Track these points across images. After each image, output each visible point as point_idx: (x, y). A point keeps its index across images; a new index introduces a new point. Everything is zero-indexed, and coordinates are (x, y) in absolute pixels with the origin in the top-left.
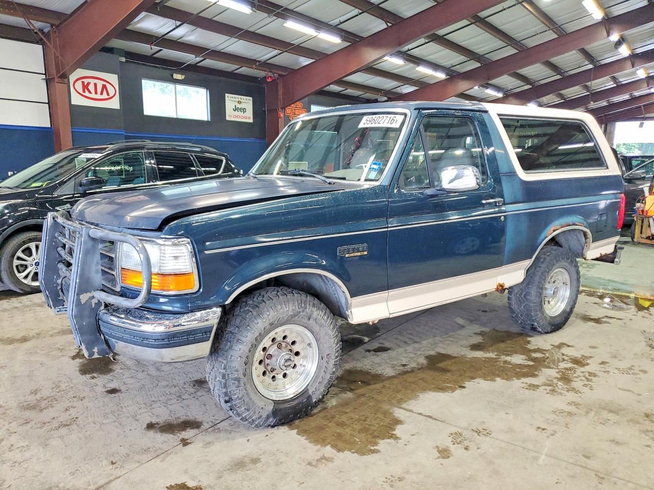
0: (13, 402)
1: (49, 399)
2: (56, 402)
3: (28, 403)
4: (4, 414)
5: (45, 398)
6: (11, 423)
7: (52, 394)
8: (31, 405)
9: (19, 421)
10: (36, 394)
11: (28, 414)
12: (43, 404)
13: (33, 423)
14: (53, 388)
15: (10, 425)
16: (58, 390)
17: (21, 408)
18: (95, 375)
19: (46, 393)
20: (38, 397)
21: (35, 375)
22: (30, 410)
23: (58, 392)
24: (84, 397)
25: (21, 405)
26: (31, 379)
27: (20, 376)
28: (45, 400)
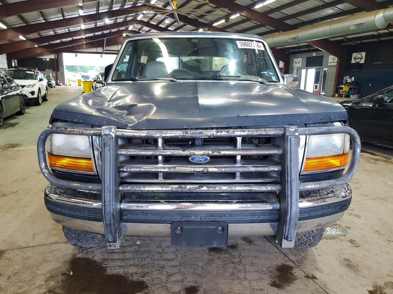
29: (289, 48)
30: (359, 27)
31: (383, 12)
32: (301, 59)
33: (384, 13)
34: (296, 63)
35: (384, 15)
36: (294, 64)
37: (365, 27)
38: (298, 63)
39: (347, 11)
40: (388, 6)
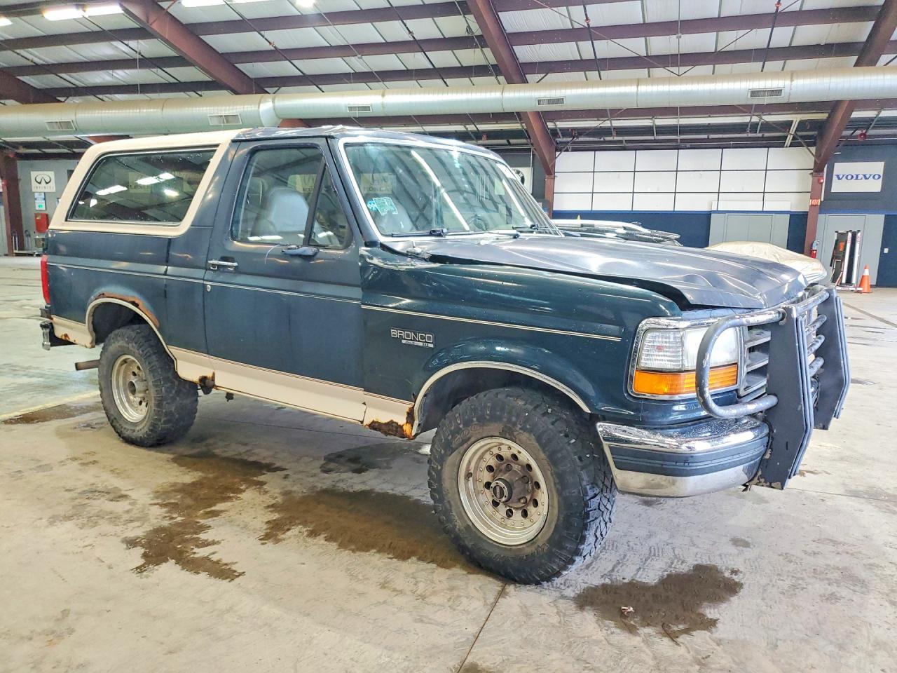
0: (872, 601)
1: (822, 576)
2: (818, 569)
3: (852, 587)
4: (893, 591)
5: (826, 582)
6: (890, 575)
7: (814, 580)
8: (851, 582)
9: (879, 572)
10: (832, 594)
11: (863, 574)
12: (835, 575)
13: (864, 562)
14: (803, 589)
15: (893, 574)
16: (800, 582)
17: (866, 586)
18: (727, 574)
19: (818, 587)
20: (834, 589)
21: (807, 629)
22: (856, 577)
23: (802, 579)
24: (779, 555)
25: (864, 590)
26: (819, 623)
27: (831, 642)
28: (828, 579)
29: (15, 145)
30: (227, 122)
31: (271, 100)
32: (51, 174)
33: (273, 101)
34: (40, 183)
35: (274, 106)
36: (34, 184)
37: (241, 123)
38: (43, 182)
39: (185, 83)
40: (267, 89)
